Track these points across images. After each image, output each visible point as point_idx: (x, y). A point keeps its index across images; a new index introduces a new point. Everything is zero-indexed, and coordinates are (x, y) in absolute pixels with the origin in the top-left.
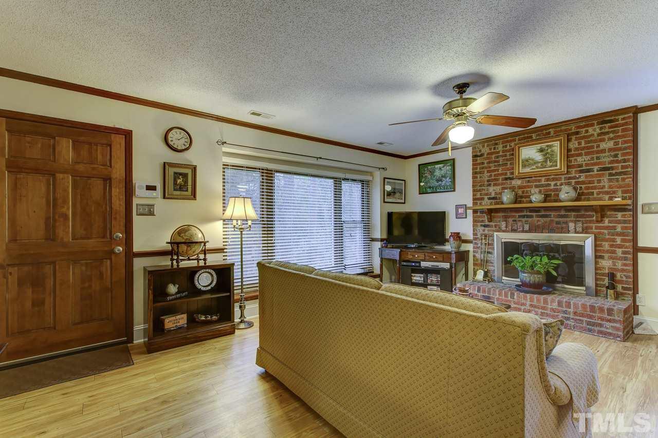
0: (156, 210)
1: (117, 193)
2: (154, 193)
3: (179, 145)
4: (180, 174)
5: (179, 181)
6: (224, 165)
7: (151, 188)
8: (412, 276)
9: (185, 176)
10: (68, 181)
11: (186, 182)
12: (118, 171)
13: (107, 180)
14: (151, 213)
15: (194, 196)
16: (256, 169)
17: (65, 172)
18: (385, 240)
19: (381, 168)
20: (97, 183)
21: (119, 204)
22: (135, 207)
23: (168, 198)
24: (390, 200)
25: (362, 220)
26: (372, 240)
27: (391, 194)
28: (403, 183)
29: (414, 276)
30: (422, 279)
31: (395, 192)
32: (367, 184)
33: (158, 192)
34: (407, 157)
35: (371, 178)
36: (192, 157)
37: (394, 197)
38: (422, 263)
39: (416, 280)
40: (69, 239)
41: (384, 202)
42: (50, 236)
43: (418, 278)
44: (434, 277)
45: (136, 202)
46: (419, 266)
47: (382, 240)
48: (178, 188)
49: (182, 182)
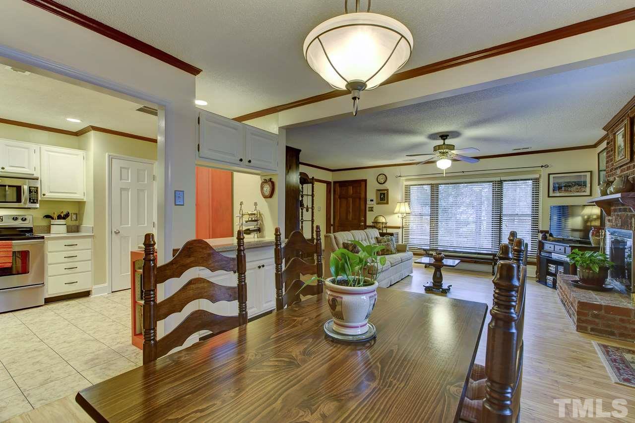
0: (374, 209)
1: (362, 203)
2: (373, 202)
3: (382, 181)
6: (405, 186)
7: (372, 200)
8: (548, 266)
9: (384, 194)
10: (351, 200)
11: (384, 197)
12: (363, 196)
13: (360, 199)
14: (372, 211)
15: (387, 203)
17: (350, 197)
18: (544, 233)
19: (542, 166)
20: (358, 200)
21: (363, 207)
22: (367, 208)
23: (378, 204)
24: (558, 195)
25: (531, 213)
26: (538, 232)
27: (562, 189)
28: (588, 174)
29: (550, 266)
30: (554, 270)
31: (570, 186)
32: (536, 181)
33: (374, 202)
34: (595, 146)
35: (537, 176)
36: (387, 185)
37: (568, 191)
38: (553, 254)
39: (551, 270)
40: (351, 219)
41: (549, 196)
42: (347, 218)
43: (552, 268)
44: (561, 269)
45: (368, 206)
46: (551, 257)
47: (542, 232)
48: (382, 199)
49: (383, 197)
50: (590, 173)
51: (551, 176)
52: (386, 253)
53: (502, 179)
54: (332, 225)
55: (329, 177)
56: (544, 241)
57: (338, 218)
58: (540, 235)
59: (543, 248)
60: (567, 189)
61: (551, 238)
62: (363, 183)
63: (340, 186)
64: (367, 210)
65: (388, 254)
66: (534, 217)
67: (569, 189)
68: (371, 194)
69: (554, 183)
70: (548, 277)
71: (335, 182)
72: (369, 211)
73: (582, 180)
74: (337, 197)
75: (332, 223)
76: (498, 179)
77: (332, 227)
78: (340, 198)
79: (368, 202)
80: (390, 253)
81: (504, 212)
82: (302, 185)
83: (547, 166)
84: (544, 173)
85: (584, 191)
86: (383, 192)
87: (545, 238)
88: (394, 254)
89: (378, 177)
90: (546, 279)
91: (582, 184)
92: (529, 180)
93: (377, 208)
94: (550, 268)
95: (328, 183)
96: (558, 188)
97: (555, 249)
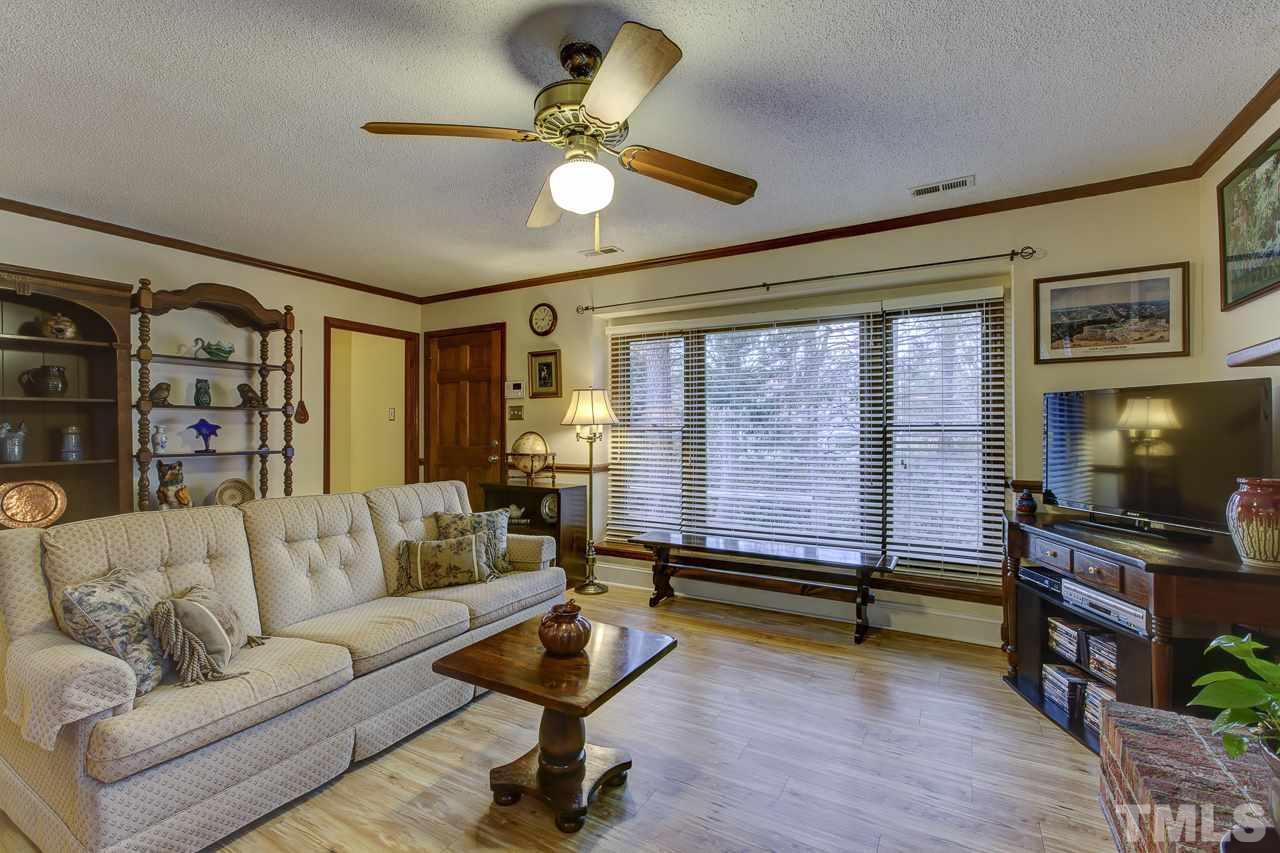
0: (525, 412)
1: (495, 394)
2: (520, 393)
3: (545, 326)
4: (545, 365)
5: (543, 374)
6: (613, 339)
7: (517, 386)
8: (1048, 625)
9: (548, 366)
10: (467, 387)
11: (550, 374)
12: (496, 373)
13: (489, 381)
14: (520, 417)
15: (558, 393)
16: (661, 334)
17: (464, 379)
18: (1026, 488)
19: (1013, 254)
20: (484, 386)
21: (496, 406)
22: (507, 410)
23: (534, 396)
24: (1068, 353)
25: (981, 421)
26: (1006, 485)
27: (1081, 332)
28: (1175, 276)
29: (1055, 628)
30: (1074, 648)
31: (1110, 321)
32: (994, 312)
33: (524, 392)
34: (1196, 170)
35: (996, 292)
36: (556, 340)
37: (1102, 338)
38: (1065, 583)
39: (1058, 644)
40: (468, 444)
41: (1038, 361)
42: (458, 442)
43: (1064, 639)
44: (1104, 656)
45: (509, 404)
46: (1060, 597)
47: (1018, 486)
48: (545, 382)
49: (548, 376)
50: (1180, 270)
51: (1042, 286)
52: (445, 581)
53: (890, 305)
54: (421, 462)
55: (413, 319)
56: (1027, 527)
57: (436, 439)
58: (1013, 500)
59: (1025, 553)
60: (1100, 331)
61: (1049, 509)
62: (496, 335)
63: (442, 348)
64: (508, 416)
65: (458, 584)
66: (989, 432)
67: (1108, 333)
68: (517, 368)
69: (1054, 314)
70: (1050, 671)
71: (429, 336)
72: (511, 419)
73: (1153, 297)
74: (434, 377)
75: (421, 455)
76: (874, 307)
77: (422, 468)
78: (442, 380)
79: (509, 392)
80: (460, 577)
81: (900, 418)
82: (264, 337)
83: (1027, 253)
84: (1021, 276)
85: (1162, 340)
86: (544, 360)
87: (1029, 512)
88: (481, 580)
89: (531, 316)
90: (1041, 679)
91: (1153, 315)
92: (973, 306)
93: (533, 408)
94: (1055, 636)
95: (410, 338)
96: (1068, 330)
97: (1076, 566)
